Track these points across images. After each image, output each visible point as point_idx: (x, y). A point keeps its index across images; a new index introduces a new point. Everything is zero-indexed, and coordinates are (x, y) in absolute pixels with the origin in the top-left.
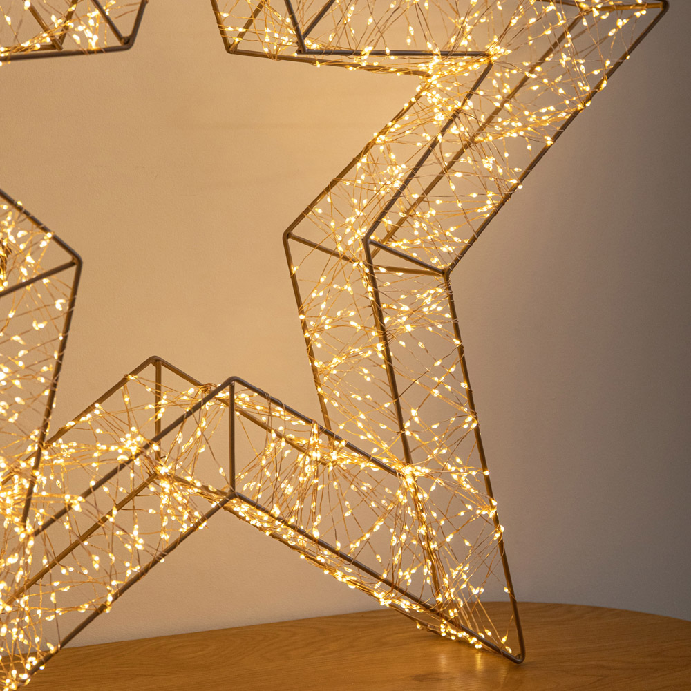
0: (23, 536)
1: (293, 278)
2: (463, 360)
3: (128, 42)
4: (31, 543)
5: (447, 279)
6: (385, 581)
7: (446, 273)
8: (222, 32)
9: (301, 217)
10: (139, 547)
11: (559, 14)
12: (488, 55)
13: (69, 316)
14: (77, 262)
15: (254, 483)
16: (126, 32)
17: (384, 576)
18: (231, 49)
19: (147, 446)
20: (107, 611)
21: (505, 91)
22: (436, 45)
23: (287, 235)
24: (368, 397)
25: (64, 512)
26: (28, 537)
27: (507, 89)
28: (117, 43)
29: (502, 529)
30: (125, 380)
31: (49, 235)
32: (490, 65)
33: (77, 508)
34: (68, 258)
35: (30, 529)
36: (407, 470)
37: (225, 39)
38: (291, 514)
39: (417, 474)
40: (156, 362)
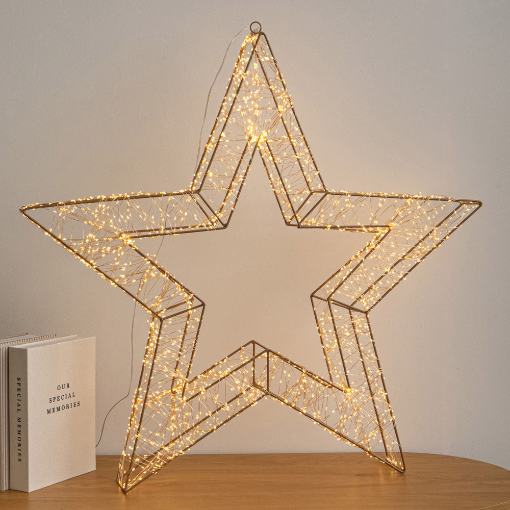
0: (182, 401)
1: (314, 312)
2: (374, 347)
3: (225, 226)
4: (184, 404)
5: (367, 315)
6: (337, 433)
7: (366, 313)
8: (284, 218)
9: (318, 289)
10: (227, 410)
11: (423, 209)
12: (388, 227)
13: (200, 323)
14: (203, 305)
17: (336, 430)
18: (288, 224)
19: (231, 373)
20: (214, 432)
21: (420, 238)
22: (361, 224)
23: (312, 296)
25: (198, 394)
27: (422, 237)
28: (222, 226)
29: (394, 417)
30: (240, 349)
31: (192, 295)
32: (390, 230)
33: (202, 393)
35: (185, 398)
37: (285, 220)
38: (293, 402)
39: (352, 392)
40: (253, 342)
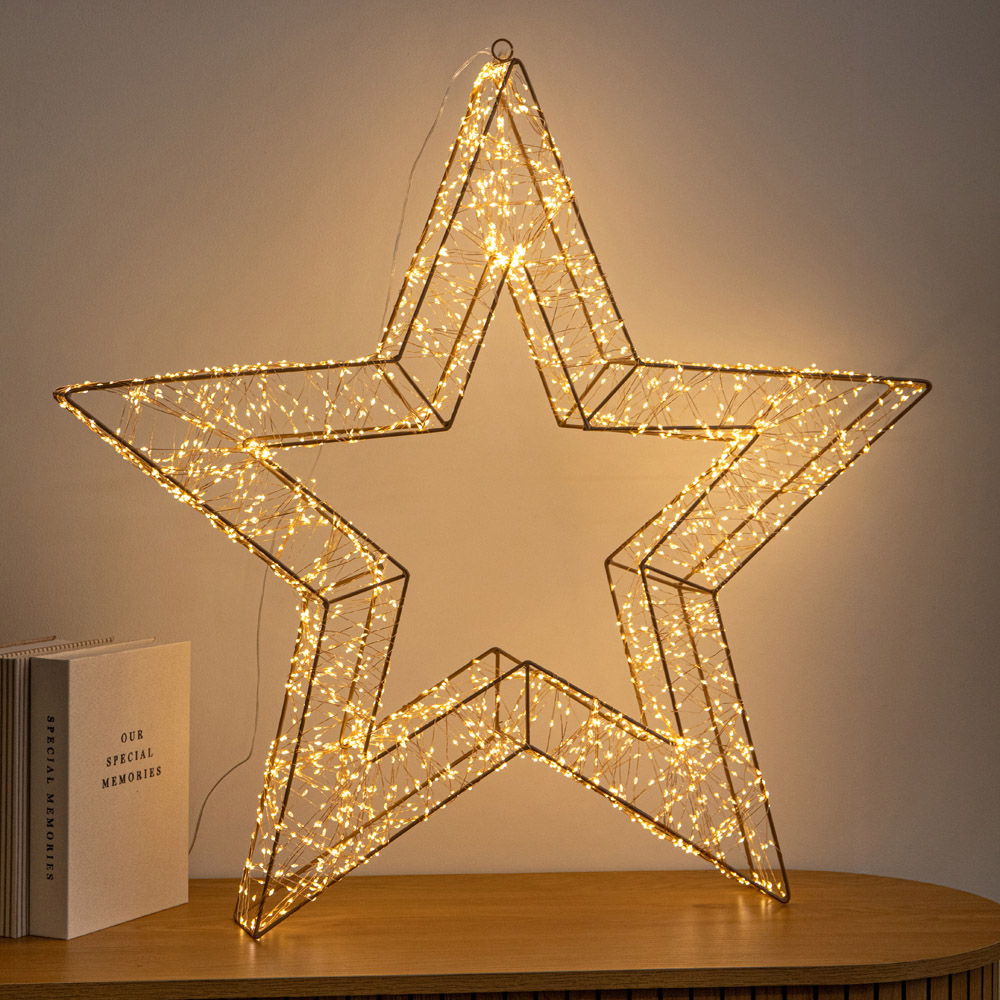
0: (363, 761)
2: (729, 659)
3: (447, 425)
4: (369, 766)
5: (714, 597)
6: (657, 824)
7: (714, 593)
8: (555, 413)
9: (620, 548)
10: (451, 777)
11: (820, 395)
12: (755, 428)
13: (400, 611)
14: (406, 575)
15: (578, 748)
16: (447, 418)
17: (656, 819)
18: (562, 424)
19: (458, 706)
20: (426, 820)
21: (813, 452)
22: (703, 422)
23: (608, 562)
24: (681, 689)
25: (394, 748)
26: (367, 762)
27: (816, 450)
28: (441, 426)
29: (767, 794)
30: (471, 663)
31: (385, 556)
32: (757, 436)
33: (403, 745)
34: (400, 573)
35: (370, 756)
36: (680, 741)
37: (557, 417)
38: (575, 764)
39: (688, 744)
40: (497, 651)
